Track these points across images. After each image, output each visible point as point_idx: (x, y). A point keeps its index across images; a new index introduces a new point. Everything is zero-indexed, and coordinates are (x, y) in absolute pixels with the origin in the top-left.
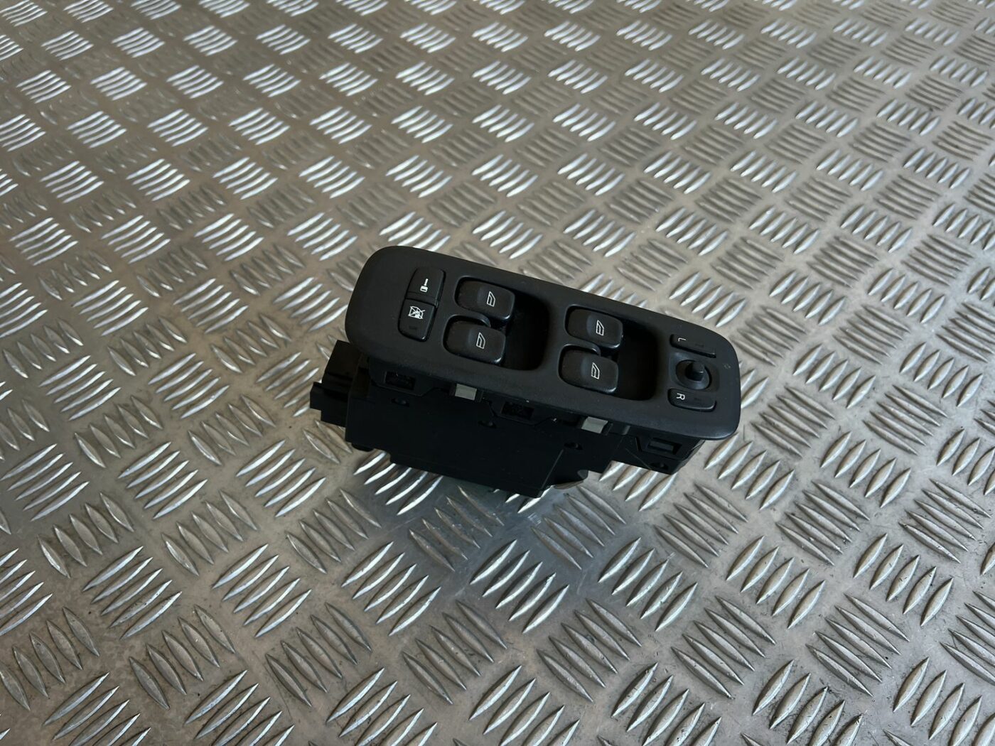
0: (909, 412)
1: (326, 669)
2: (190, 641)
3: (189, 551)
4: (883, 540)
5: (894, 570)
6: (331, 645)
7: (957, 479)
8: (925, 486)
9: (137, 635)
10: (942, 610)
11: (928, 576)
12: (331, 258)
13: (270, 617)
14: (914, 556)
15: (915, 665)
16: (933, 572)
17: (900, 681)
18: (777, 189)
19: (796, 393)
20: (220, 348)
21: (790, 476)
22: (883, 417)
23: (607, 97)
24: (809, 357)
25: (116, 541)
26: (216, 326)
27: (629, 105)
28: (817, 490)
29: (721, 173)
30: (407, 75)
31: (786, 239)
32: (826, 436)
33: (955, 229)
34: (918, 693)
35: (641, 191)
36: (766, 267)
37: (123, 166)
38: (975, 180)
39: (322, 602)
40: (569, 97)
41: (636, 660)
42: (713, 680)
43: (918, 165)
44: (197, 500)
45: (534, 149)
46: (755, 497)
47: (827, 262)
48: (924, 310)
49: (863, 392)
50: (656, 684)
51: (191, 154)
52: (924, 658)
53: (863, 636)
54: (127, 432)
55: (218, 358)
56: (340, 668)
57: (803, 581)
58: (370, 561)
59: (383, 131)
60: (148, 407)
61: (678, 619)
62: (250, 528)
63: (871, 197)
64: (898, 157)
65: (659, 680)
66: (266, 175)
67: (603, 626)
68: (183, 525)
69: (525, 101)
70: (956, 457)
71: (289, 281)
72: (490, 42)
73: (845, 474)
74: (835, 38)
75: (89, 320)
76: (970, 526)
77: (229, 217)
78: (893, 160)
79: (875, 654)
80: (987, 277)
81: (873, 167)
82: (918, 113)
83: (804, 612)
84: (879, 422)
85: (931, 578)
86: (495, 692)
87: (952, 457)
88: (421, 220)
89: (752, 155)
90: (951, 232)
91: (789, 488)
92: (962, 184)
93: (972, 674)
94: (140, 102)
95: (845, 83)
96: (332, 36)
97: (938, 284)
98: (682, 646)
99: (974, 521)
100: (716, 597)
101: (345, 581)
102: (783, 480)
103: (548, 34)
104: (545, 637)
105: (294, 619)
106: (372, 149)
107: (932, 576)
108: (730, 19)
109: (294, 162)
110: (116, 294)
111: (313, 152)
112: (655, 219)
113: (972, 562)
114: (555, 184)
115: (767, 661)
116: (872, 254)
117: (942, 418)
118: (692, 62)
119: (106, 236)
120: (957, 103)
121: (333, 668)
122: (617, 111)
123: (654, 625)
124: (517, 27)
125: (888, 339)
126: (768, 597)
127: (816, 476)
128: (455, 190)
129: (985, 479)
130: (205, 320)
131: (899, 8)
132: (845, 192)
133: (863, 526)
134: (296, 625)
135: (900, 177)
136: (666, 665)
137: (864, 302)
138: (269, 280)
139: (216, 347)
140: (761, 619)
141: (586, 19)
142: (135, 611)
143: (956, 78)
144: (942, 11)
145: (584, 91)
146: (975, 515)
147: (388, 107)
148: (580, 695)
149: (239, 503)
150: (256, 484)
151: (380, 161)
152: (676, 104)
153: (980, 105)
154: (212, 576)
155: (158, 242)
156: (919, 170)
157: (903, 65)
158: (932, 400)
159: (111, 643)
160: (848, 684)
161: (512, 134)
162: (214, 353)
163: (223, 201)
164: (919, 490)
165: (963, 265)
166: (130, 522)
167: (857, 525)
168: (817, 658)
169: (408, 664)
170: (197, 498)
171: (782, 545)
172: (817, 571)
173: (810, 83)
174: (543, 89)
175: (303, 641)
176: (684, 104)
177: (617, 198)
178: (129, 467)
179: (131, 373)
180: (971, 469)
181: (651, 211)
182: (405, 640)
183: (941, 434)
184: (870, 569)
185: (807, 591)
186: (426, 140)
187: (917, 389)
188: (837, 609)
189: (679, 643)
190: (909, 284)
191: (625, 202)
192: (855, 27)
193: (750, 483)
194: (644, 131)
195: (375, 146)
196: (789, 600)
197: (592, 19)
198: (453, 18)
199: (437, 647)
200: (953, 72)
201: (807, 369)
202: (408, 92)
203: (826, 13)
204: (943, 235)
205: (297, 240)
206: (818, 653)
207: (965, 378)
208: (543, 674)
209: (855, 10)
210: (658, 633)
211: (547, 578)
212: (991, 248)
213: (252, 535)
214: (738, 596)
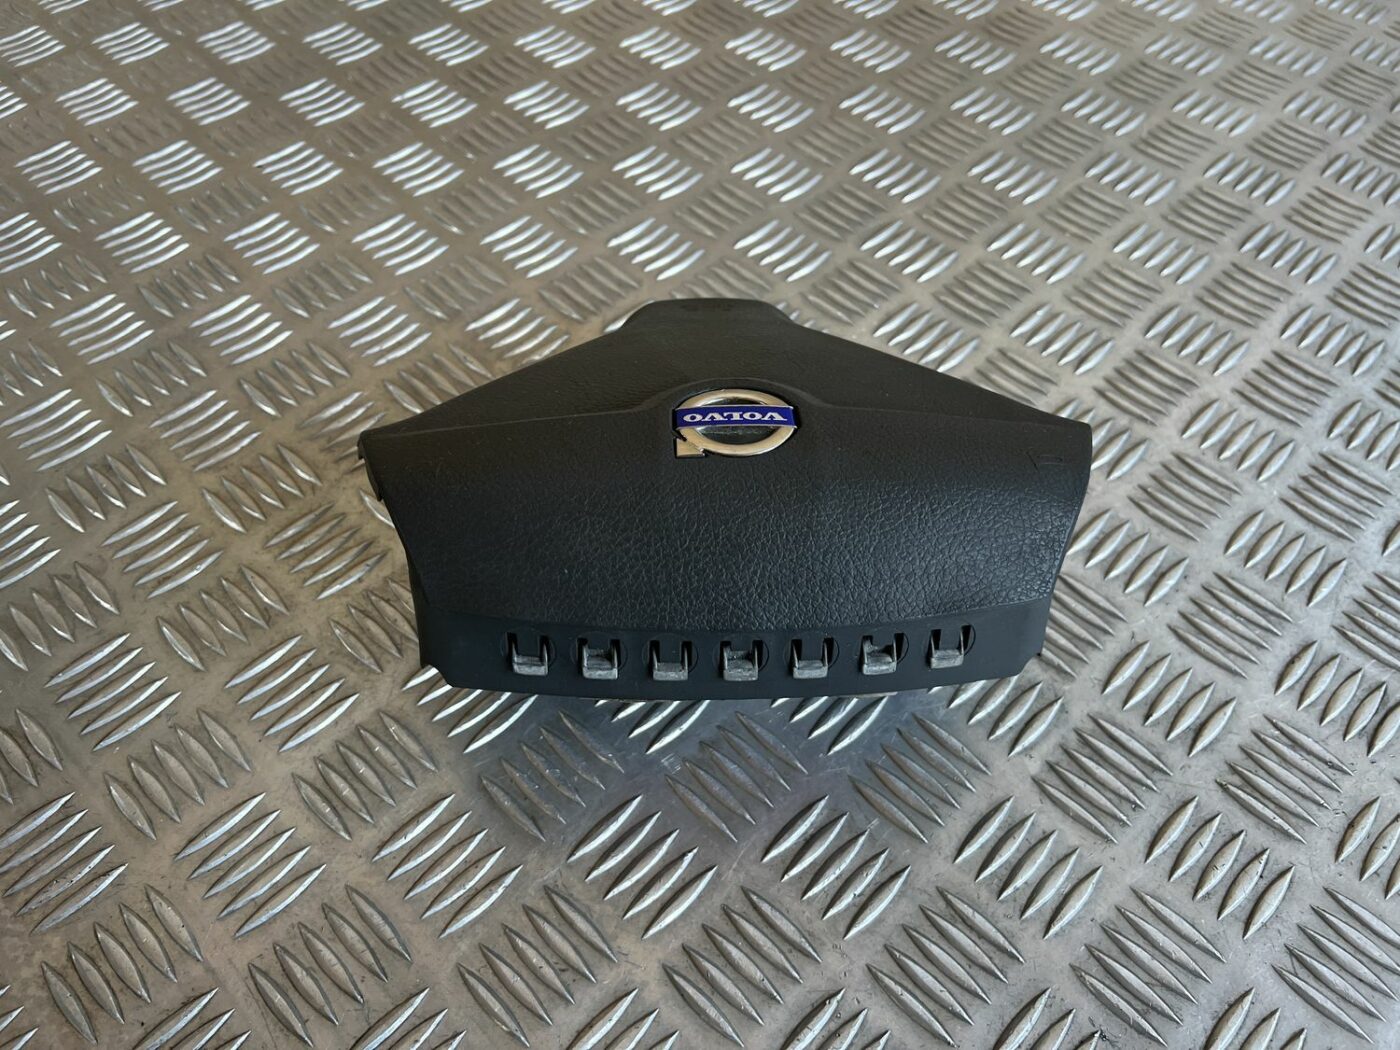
0: (1236, 613)
1: (340, 988)
2: (134, 940)
3: (144, 800)
4: (1191, 808)
5: (1206, 852)
6: (350, 949)
7: (1305, 715)
8: (1257, 726)
9: (56, 928)
10: (1276, 915)
11: (1256, 862)
12: (389, 362)
13: (260, 905)
14: (1236, 831)
15: (1233, 999)
16: (1265, 857)
17: (1210, 1024)
18: (1053, 279)
19: (1071, 581)
20: (216, 495)
21: (1056, 707)
22: (1197, 620)
23: (810, 138)
24: (1092, 528)
25: (34, 783)
26: (212, 461)
27: (843, 150)
28: (1096, 728)
29: (973, 253)
30: (522, 99)
31: (1065, 352)
32: (1112, 648)
33: (1313, 343)
34: (1236, 1042)
35: (855, 276)
36: (1035, 394)
37: (92, 221)
38: (1344, 273)
39: (342, 885)
40: (756, 137)
41: (813, 982)
42: (927, 1016)
43: (1261, 249)
44: (164, 723)
45: (700, 211)
46: (1002, 736)
47: (1124, 387)
48: (1262, 461)
49: (1170, 582)
50: (841, 1021)
51: (195, 207)
52: (1247, 989)
53: (1157, 953)
54: (63, 616)
55: (211, 508)
56: (361, 987)
57: (1068, 868)
58: (418, 823)
59: (481, 180)
60: (99, 580)
61: (879, 920)
62: (240, 766)
63: (1190, 294)
64: (1231, 237)
65: (845, 1016)
66: (303, 240)
67: (765, 930)
68: (137, 761)
69: (691, 140)
70: (1303, 682)
71: (324, 397)
72: (644, 55)
73: (1138, 704)
74: (1146, 61)
75: (21, 447)
76: (1321, 787)
77: (243, 299)
78: (1226, 240)
79: (1174, 981)
80: (1358, 415)
81: (1195, 250)
82: (1262, 174)
83: (1069, 914)
84: (1192, 629)
85: (1262, 866)
86: (594, 1029)
87: (1297, 682)
88: (528, 310)
89: (1020, 227)
90: (1307, 347)
91: (1054, 724)
92: (1324, 278)
93: (1318, 1014)
94: (124, 128)
95: (1160, 128)
96: (415, 40)
97: (1285, 425)
98: (885, 964)
99: (1329, 781)
100: (937, 888)
101: (378, 853)
102: (1045, 713)
103: (730, 45)
104: (676, 944)
105: (296, 909)
106: (463, 205)
107: (1263, 862)
108: (996, 30)
109: (346, 222)
110: (66, 409)
111: (375, 207)
112: (873, 318)
113: (1324, 843)
114: (729, 263)
115: (1011, 989)
116: (1190, 378)
117: (1284, 623)
118: (940, 92)
119: (58, 323)
120: (1321, 160)
121: (352, 987)
122: (824, 160)
123: (842, 929)
124: (685, 34)
125: (1208, 503)
126: (1017, 889)
127: (1096, 707)
128: (581, 268)
129: (1346, 718)
130: (197, 452)
131: (1240, 21)
132: (1152, 285)
133: (1162, 784)
134: (299, 919)
135: (1235, 265)
136: (857, 993)
137: (1175, 448)
138: (295, 394)
139: (209, 491)
140: (1004, 924)
141: (787, 25)
142: (54, 891)
143: (1321, 124)
144: (1304, 27)
145: (778, 129)
146: (1330, 772)
147: (490, 145)
148: (725, 1035)
149: (226, 729)
150: (254, 701)
151: (472, 223)
152: (912, 151)
153: (1356, 163)
154: (174, 840)
155: (136, 334)
156: (1263, 255)
157: (1243, 103)
158: (1272, 596)
159: (16, 939)
160: (1131, 1027)
161: (669, 188)
162: (206, 500)
163: (236, 276)
164: (1248, 732)
165: (1321, 397)
166: (57, 753)
167: (1154, 783)
168: (1086, 985)
169: (466, 982)
170: (164, 719)
171: (1041, 811)
172: (1091, 852)
173: (1108, 125)
174: (719, 125)
175: (308, 944)
176: (924, 151)
177: (821, 288)
178: (62, 671)
179: (79, 528)
180: (1325, 702)
181: (868, 307)
182: (464, 946)
183: (1283, 648)
184: (1171, 850)
185: (1075, 881)
186: (542, 195)
187: (1250, 580)
188: (1119, 910)
189: (878, 958)
190: (1243, 422)
191: (831, 293)
192: (1175, 48)
193: (996, 716)
194: (864, 191)
195: (466, 200)
196: (1048, 895)
197: (794, 25)
198: (595, 21)
199: (511, 957)
200: (1317, 114)
201: (1089, 544)
202: (520, 124)
203: (1136, 26)
204: (1295, 351)
205: (342, 335)
206: (1087, 977)
207: (1321, 564)
208: (670, 1003)
209: (1178, 21)
210: (848, 942)
211: (684, 855)
212: (1364, 373)
213: (242, 779)
214: (971, 888)
